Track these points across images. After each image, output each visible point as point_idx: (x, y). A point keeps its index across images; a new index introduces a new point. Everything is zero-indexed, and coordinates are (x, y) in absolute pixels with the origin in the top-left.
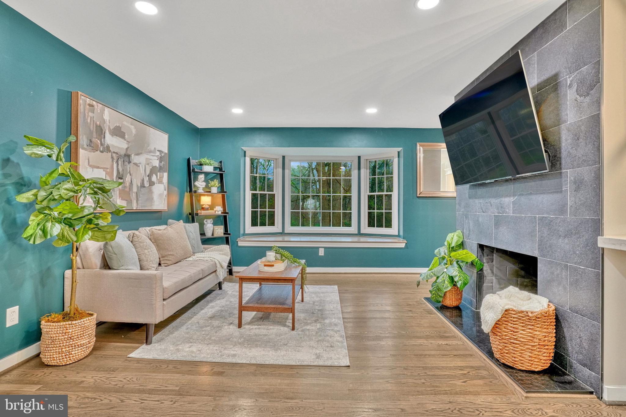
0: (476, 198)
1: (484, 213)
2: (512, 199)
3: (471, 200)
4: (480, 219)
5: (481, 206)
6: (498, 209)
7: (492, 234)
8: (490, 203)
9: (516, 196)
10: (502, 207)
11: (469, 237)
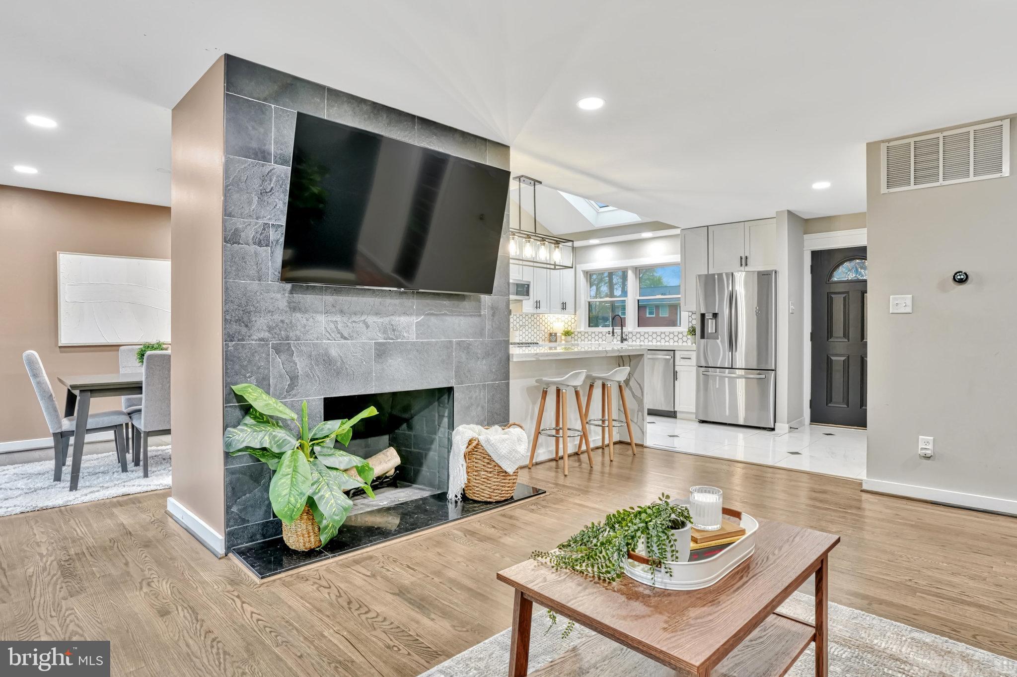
0: (317, 312)
1: (345, 338)
2: (415, 319)
3: (298, 315)
4: (334, 352)
5: (336, 328)
6: (385, 332)
7: (370, 373)
8: (364, 322)
9: (421, 315)
10: (394, 330)
11: (294, 392)
